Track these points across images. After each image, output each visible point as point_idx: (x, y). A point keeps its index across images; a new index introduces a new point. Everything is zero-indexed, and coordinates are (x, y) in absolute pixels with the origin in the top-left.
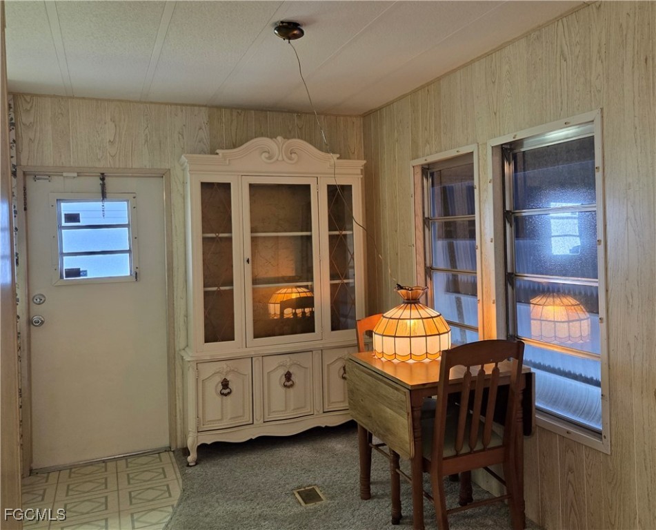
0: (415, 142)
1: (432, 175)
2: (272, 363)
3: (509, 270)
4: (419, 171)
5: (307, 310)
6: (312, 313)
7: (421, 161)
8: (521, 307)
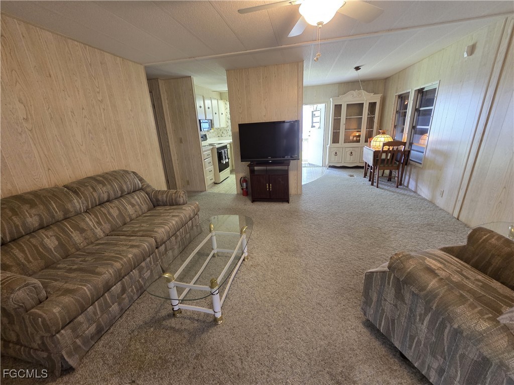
0: (397, 88)
1: (402, 97)
2: (347, 150)
3: (414, 125)
4: (397, 97)
5: (358, 138)
6: (359, 139)
7: (397, 94)
8: (417, 136)
